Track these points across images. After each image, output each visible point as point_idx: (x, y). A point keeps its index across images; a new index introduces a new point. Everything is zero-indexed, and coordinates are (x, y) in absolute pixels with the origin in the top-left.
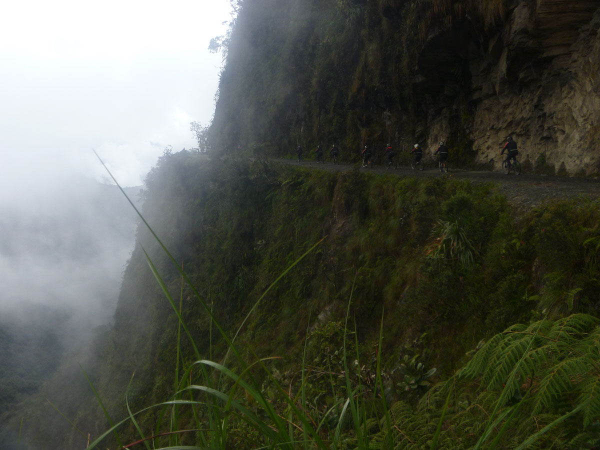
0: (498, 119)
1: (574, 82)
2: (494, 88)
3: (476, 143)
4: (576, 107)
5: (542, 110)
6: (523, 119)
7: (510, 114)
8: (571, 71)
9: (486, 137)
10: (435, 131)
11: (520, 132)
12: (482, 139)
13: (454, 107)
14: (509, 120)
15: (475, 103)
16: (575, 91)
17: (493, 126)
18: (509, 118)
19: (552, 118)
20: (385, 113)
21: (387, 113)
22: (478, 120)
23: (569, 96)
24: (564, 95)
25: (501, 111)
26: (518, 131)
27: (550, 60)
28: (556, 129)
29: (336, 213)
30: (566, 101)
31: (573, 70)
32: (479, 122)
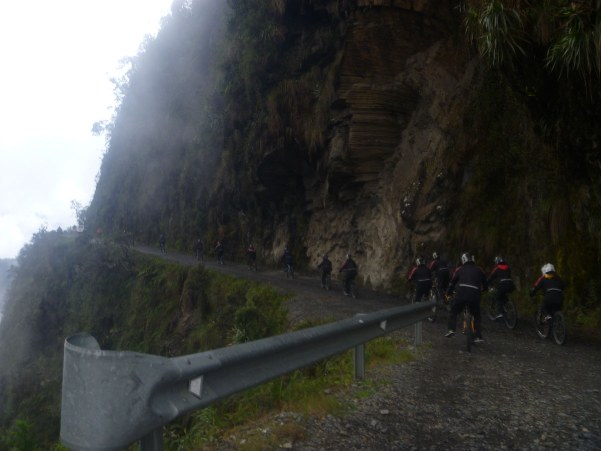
0: (326, 230)
1: (379, 206)
2: (322, 202)
3: (309, 250)
4: (380, 227)
5: (356, 227)
6: (343, 233)
7: (335, 227)
8: (377, 196)
9: (317, 246)
10: (279, 235)
11: (342, 244)
12: (314, 247)
13: (293, 215)
14: (333, 233)
15: (309, 214)
16: (381, 213)
17: (322, 236)
18: (333, 231)
19: (363, 235)
20: (240, 213)
21: (241, 213)
22: (311, 229)
23: (377, 217)
24: (373, 216)
25: (328, 223)
26: (340, 243)
27: (362, 184)
28: (366, 245)
29: (183, 307)
30: (374, 221)
31: (379, 195)
32: (312, 232)
